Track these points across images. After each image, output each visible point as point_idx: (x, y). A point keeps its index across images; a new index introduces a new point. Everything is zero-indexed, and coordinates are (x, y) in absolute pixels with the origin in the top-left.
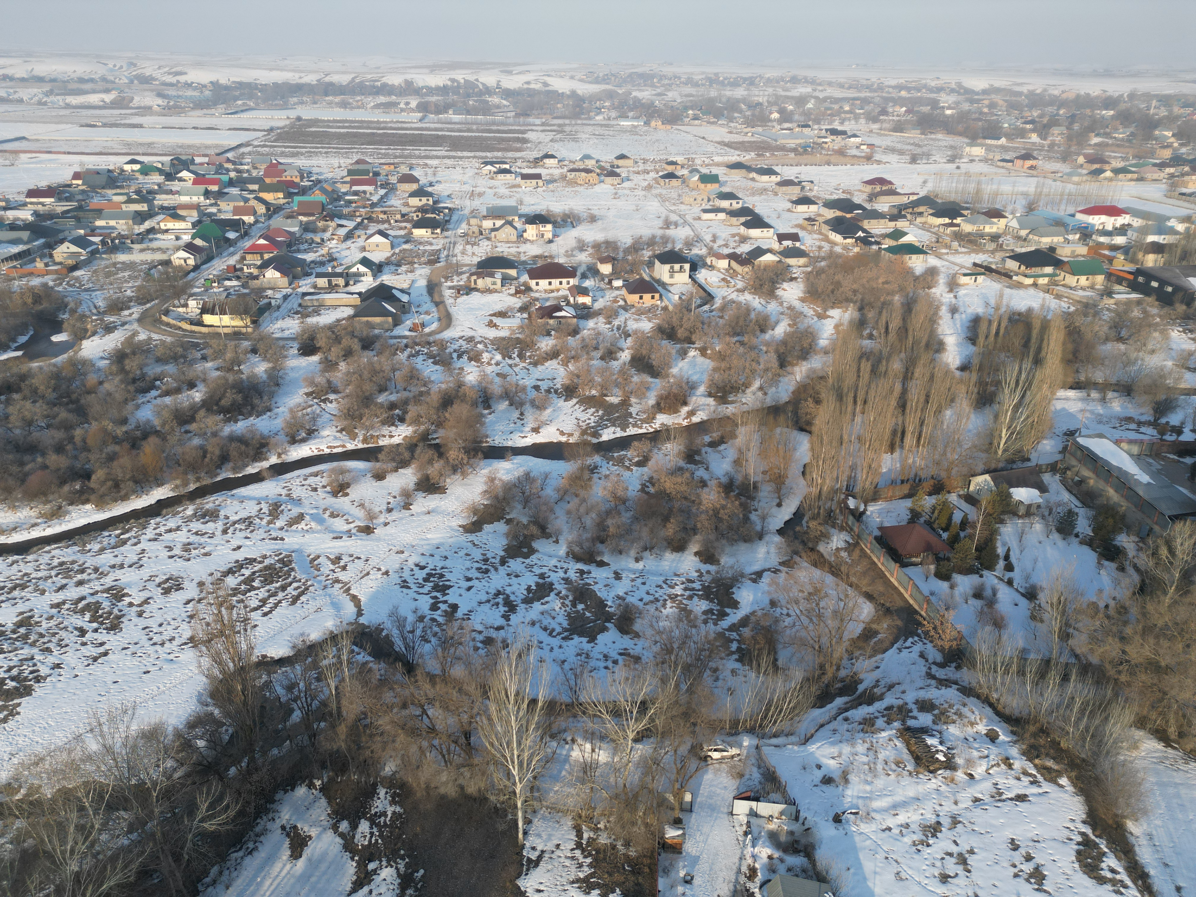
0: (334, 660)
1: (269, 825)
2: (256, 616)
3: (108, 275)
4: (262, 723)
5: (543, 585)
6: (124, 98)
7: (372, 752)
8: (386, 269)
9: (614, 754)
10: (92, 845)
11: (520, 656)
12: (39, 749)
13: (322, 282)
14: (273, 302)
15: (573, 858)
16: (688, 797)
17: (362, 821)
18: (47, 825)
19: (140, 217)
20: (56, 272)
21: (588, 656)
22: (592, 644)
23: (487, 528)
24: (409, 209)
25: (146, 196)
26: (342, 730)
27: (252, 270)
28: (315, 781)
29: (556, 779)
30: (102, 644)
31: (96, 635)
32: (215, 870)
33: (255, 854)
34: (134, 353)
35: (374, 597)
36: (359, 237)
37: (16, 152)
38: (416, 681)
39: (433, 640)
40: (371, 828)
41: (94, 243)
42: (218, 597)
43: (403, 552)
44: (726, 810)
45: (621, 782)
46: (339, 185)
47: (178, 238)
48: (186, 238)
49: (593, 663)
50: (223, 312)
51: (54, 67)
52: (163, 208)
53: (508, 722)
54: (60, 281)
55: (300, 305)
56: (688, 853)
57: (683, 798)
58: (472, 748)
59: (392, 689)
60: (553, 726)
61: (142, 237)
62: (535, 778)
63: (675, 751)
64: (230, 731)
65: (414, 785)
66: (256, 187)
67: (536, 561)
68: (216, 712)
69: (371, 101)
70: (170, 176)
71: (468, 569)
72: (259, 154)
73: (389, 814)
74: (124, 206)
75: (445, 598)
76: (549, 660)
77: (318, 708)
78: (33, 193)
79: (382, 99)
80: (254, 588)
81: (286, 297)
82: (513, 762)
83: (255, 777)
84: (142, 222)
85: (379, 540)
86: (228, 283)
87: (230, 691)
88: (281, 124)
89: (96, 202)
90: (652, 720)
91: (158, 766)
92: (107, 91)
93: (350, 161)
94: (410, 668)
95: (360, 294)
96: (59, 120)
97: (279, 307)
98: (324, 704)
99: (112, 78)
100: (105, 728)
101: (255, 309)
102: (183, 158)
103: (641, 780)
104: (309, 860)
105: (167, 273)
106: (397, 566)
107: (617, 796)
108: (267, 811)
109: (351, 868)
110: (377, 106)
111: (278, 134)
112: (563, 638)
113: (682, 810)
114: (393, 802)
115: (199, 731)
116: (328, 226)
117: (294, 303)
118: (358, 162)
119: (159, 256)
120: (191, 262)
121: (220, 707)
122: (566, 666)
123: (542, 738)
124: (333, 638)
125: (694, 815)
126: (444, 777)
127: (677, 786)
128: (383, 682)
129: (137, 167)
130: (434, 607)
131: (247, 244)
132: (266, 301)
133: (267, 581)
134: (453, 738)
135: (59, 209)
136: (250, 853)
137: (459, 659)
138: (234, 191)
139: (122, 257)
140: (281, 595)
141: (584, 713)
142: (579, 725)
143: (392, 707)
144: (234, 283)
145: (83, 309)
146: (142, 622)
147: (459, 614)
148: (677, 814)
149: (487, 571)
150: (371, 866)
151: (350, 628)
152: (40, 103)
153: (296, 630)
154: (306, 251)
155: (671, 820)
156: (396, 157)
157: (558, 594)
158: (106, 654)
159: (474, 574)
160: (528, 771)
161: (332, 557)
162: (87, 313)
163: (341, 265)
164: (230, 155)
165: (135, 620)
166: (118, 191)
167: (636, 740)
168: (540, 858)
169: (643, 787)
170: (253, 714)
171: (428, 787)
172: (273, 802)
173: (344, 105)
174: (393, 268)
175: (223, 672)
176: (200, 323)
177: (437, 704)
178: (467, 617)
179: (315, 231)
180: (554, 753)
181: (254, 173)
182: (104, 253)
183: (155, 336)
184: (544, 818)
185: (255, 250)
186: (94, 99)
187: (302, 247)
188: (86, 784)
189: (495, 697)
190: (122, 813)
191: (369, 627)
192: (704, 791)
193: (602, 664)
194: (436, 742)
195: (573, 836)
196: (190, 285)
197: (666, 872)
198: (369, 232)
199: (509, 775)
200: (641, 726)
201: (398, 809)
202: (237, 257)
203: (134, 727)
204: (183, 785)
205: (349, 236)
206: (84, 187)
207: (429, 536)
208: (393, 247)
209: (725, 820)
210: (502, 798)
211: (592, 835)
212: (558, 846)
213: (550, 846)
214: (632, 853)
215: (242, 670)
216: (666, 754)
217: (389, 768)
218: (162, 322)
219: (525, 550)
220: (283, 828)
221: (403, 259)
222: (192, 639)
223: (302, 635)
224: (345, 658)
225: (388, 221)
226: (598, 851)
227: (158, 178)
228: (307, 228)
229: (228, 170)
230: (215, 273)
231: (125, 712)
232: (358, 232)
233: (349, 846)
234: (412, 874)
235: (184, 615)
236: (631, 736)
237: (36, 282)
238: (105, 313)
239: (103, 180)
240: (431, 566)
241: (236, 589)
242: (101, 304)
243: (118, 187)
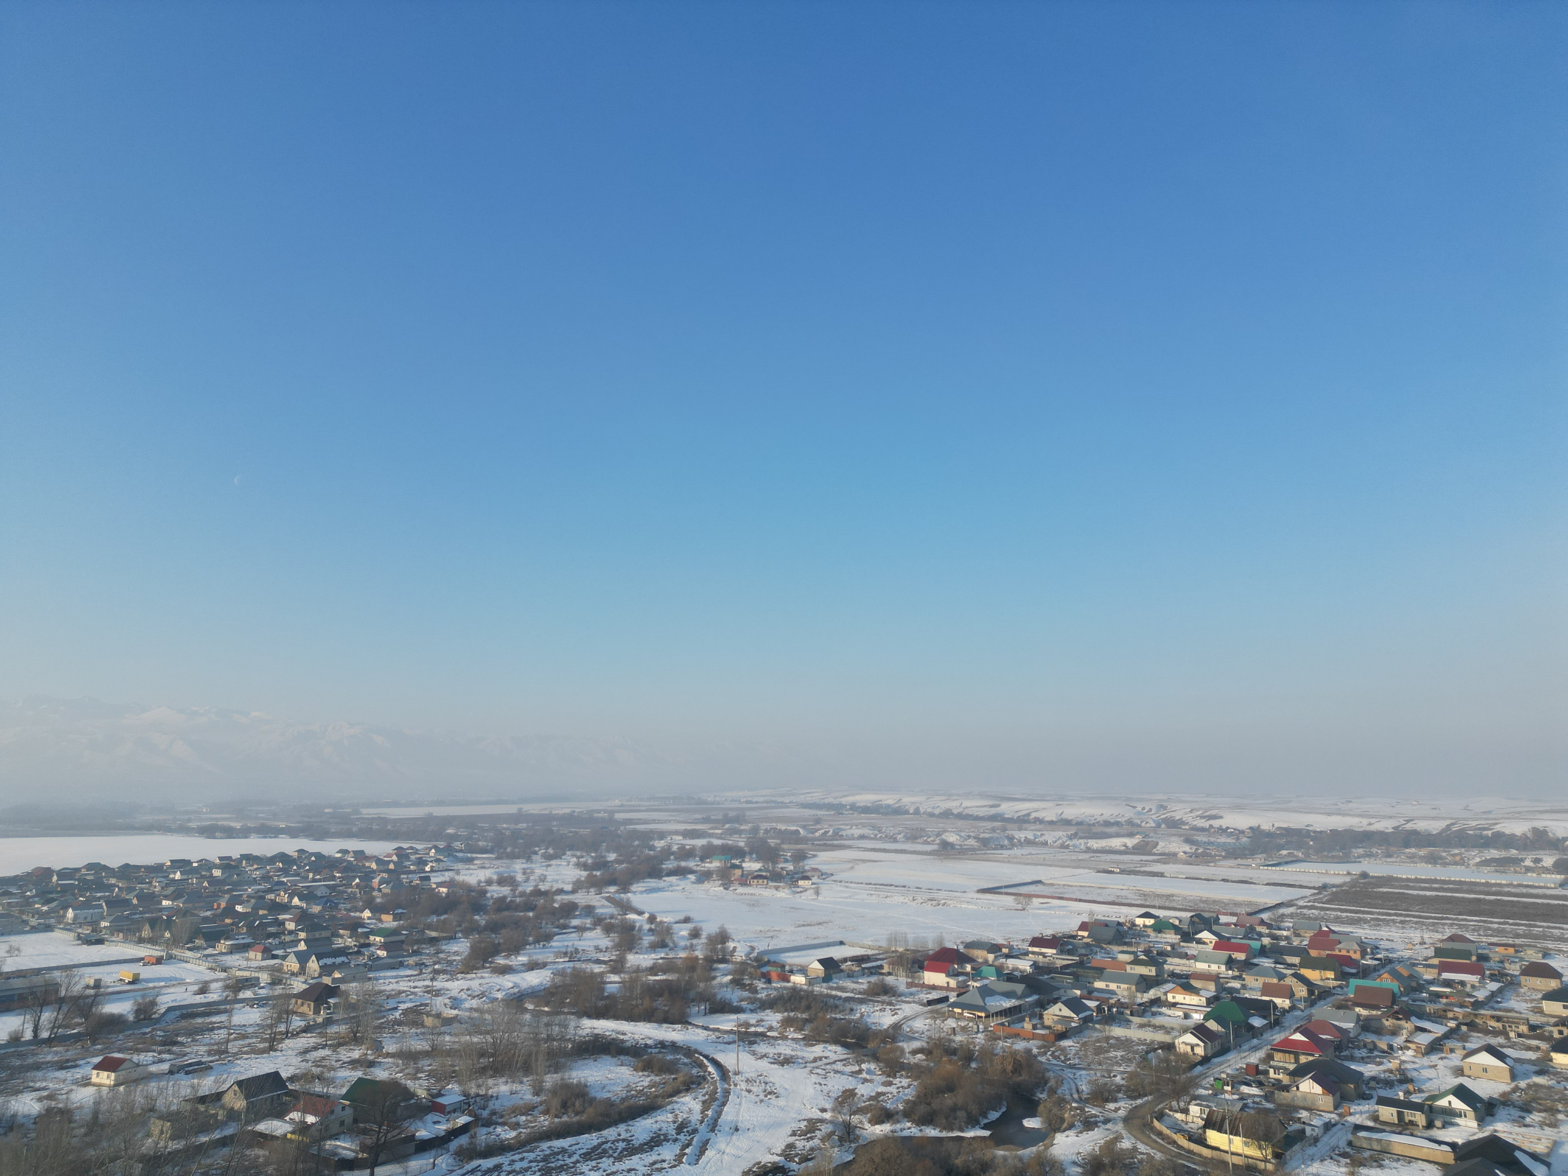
3: (1099, 1051)
6: (1148, 843)
8: (1502, 1112)
13: (1388, 1113)
14: (1308, 1131)
19: (1146, 984)
20: (1043, 1037)
24: (1544, 1020)
25: (1155, 958)
27: (1281, 1076)
34: (1113, 1166)
36: (1452, 1051)
37: (1030, 896)
41: (1088, 1008)
46: (1420, 969)
47: (1187, 1016)
48: (1197, 1017)
50: (1234, 1132)
51: (1083, 810)
52: (1173, 975)
54: (1044, 1049)
55: (1350, 1144)
61: (1145, 1009)
66: (1296, 960)
69: (1475, 856)
70: (1187, 937)
72: (1304, 917)
74: (1128, 967)
78: (1037, 942)
79: (1494, 853)
81: (1328, 1126)
84: (1146, 991)
86: (1245, 1089)
88: (1338, 881)
89: (1099, 958)
92: (1131, 835)
93: (1439, 936)
95: (1453, 1145)
96: (1077, 864)
97: (1316, 1140)
99: (1139, 822)
101: (1280, 1135)
102: (1206, 915)
105: (1167, 1061)
110: (1486, 863)
111: (1333, 893)
116: (1401, 1028)
117: (1340, 1138)
118: (1452, 939)
119: (1161, 1037)
120: (1200, 1051)
129: (1150, 922)
131: (1278, 1037)
132: (1297, 1126)
135: (1059, 963)
138: (1266, 963)
139: (1118, 1031)
144: (1254, 1091)
145: (1064, 1091)
152: (1063, 846)
154: (1363, 1060)
156: (1518, 936)
162: (1068, 1097)
163: (1421, 1091)
164: (1265, 916)
166: (1125, 948)
173: (1433, 860)
174: (1516, 1113)
176: (1201, 1141)
179: (1379, 1031)
181: (1296, 942)
182: (1099, 1022)
183: (1142, 1148)
185: (1287, 1047)
186: (1116, 843)
187: (1358, 1053)
196: (1194, 1083)
198: (1470, 1046)
202: (1261, 1054)
205: (1435, 1047)
206: (1089, 940)
208: (1514, 1077)
218: (1153, 1129)
221: (1534, 1100)
225: (1504, 1033)
227: (1172, 937)
228: (1366, 1026)
229: (1260, 935)
230: (1229, 1071)
232: (1450, 1044)
237: (1020, 1046)
238: (1087, 1101)
239: (1110, 933)
242: (1085, 1088)
243: (1125, 944)
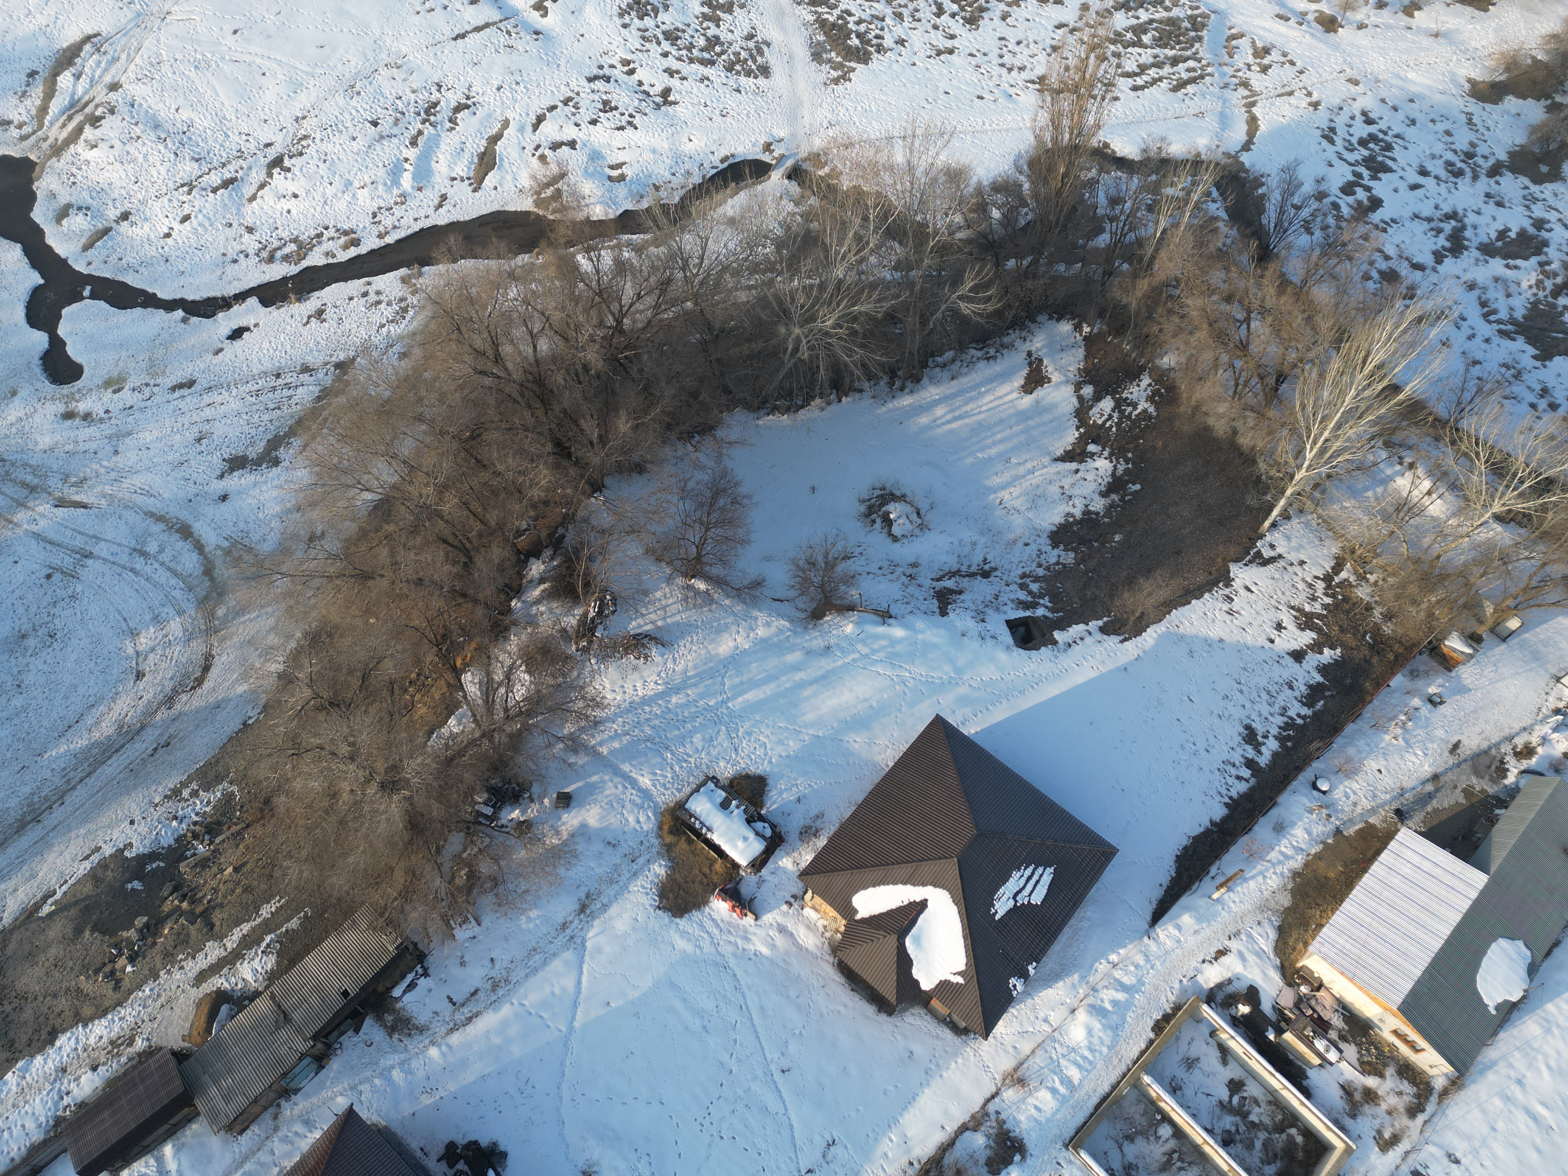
0: (1181, 194)
1: (1018, 343)
2: (1124, 84)
4: (1065, 226)
5: (1532, 238)
7: (1161, 331)
9: (1454, 515)
10: (861, 261)
11: (1419, 320)
12: (853, 132)
15: (1310, 586)
16: (1513, 624)
17: (1109, 397)
18: (833, 216)
21: (1518, 376)
22: (1538, 364)
23: (1511, 103)
26: (1143, 285)
28: (1085, 325)
29: (1354, 493)
30: (952, 37)
31: (951, 22)
32: (949, 354)
33: (991, 362)
35: (1279, 133)
38: (1262, 277)
39: (1318, 234)
40: (1113, 410)
42: (1094, 36)
43: (1356, 83)
44: (1554, 671)
45: (1436, 549)
49: (1517, 389)
53: (1343, 393)
56: (1459, 677)
57: (1504, 620)
58: (1276, 396)
59: (1227, 269)
60: (1398, 433)
62: (1329, 476)
63: (1544, 564)
64: (1029, 217)
65: (1184, 395)
67: (1548, 195)
68: (1026, 186)
71: (1433, 157)
73: (1140, 408)
75: (1372, 184)
76: (1456, 348)
77: (1131, 244)
80: (1139, 44)
82: (1315, 442)
83: (1029, 284)
85: (1336, 47)
87: (1051, 169)
90: (1544, 508)
91: (947, 215)
94: (1265, 255)
98: (1140, 243)
100: (917, 144)
103: (1465, 565)
104: (1037, 402)
106: (1336, 101)
107: (1418, 561)
108: (1023, 327)
109: (1071, 436)
112: (1500, 332)
113: (1492, 630)
114: (1150, 399)
115: (1000, 198)
121: (1032, 182)
122: (1476, 371)
123: (1372, 438)
124: (1196, 164)
125: (1503, 646)
126: (1222, 408)
127: (1510, 602)
128: (1222, 255)
130: (1348, 189)
133: (1161, 42)
134: (1261, 371)
136: (988, 359)
137: (1334, 277)
140: (1167, 70)
141: (1453, 443)
142: (1435, 453)
143: (1211, 291)
146: (1002, 29)
147: (1376, 217)
148: (1482, 630)
149: (1459, 174)
150: (1092, 448)
151: (1224, 161)
153: (1158, 130)
155: (1469, 631)
157: (1541, 264)
158: (951, 52)
159: (1437, 168)
160: (1326, 463)
161: (1259, 44)
165: (997, 21)
167: (1498, 518)
168: (1272, 560)
169: (1463, 574)
170: (1061, 211)
171: (1197, 408)
172: (1034, 321)
175: (1055, 140)
177: (1270, 319)
178: (1383, 227)
180: (1375, 464)
184: (1307, 524)
188: (878, 194)
189: (1348, 354)
190: (897, 245)
191: (1247, 171)
192: (1542, 632)
193: (1531, 398)
194: (1239, 364)
195: (1328, 565)
197: (1414, 674)
199: (1299, 453)
200: (1520, 506)
201: (1151, 409)
203: (942, 157)
204: (960, 250)
207: (1411, 75)
209: (1542, 679)
210: (1273, 472)
211: (1352, 579)
212: (1302, 563)
213: (1293, 557)
214: (1387, 629)
215: (1075, 149)
216: (1527, 558)
217: (1168, 361)
219: (1544, 169)
220: (1029, 354)
222: (1042, 79)
223: (1163, 139)
224: (1195, 197)
226: (1346, 599)
231: (942, 134)
233: (1081, 413)
234: (1127, 482)
235: (1049, 42)
236: (1497, 508)
240: (1383, 125)
241: (1118, 34)
